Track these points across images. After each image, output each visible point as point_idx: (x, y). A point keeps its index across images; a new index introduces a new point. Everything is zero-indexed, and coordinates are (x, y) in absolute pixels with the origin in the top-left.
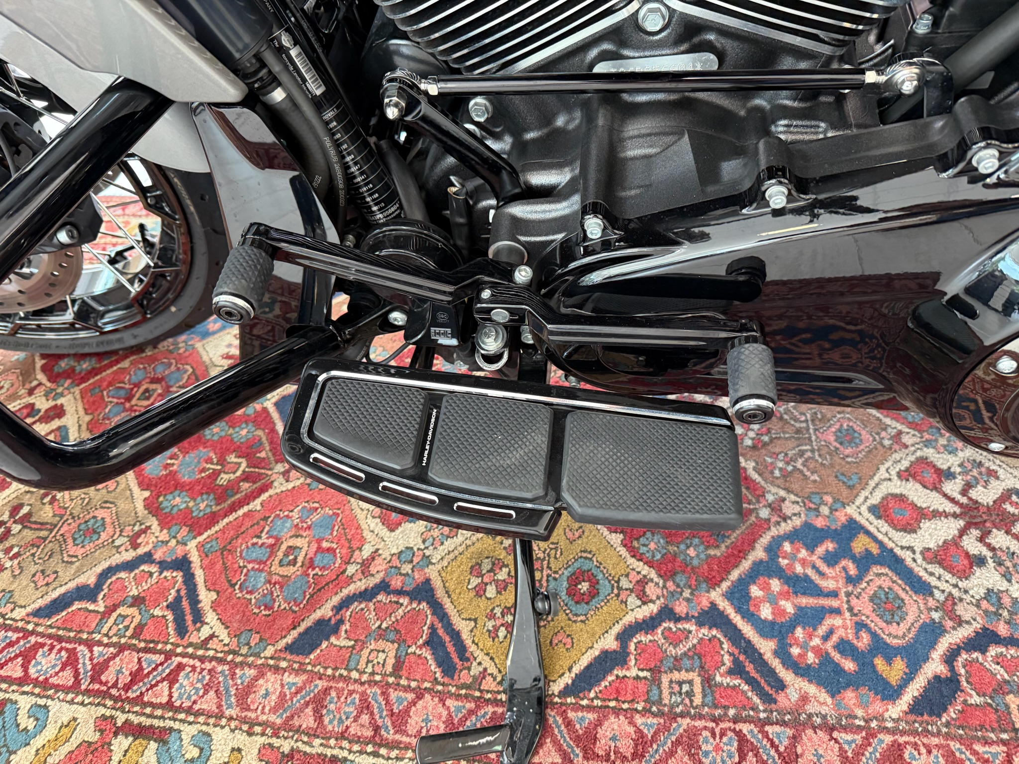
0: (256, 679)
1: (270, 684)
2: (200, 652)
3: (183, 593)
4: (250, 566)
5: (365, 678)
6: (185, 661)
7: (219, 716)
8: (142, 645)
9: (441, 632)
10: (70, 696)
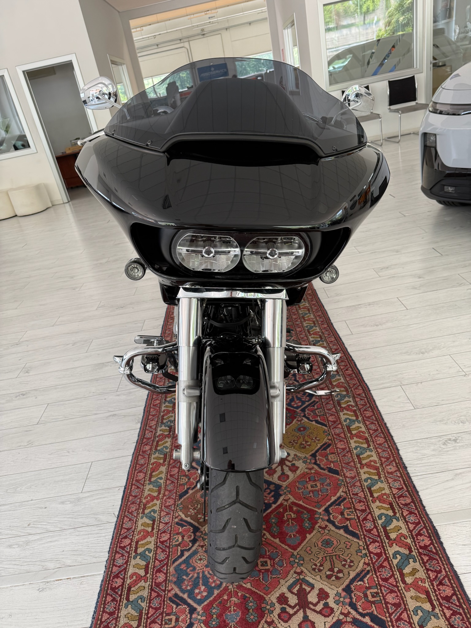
0: (348, 477)
1: (348, 474)
2: (348, 492)
3: (335, 505)
4: (320, 494)
5: (338, 458)
6: (351, 494)
7: (359, 480)
8: (352, 505)
9: (322, 449)
10: (373, 513)
